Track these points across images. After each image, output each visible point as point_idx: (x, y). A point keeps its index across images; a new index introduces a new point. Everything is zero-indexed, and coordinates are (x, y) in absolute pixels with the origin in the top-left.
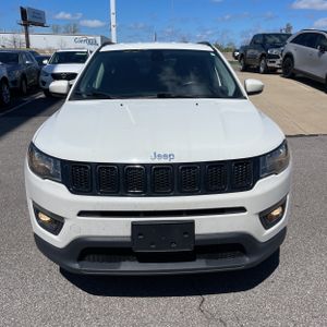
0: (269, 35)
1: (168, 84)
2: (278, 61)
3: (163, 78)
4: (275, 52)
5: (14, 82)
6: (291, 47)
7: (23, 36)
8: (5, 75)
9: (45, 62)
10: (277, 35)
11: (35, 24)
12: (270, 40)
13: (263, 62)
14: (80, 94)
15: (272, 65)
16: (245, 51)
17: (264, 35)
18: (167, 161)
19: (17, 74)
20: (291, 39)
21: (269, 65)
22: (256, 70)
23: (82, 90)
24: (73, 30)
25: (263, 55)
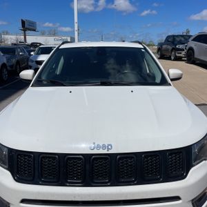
0: (177, 36)
1: (111, 71)
2: (183, 53)
3: (108, 67)
4: (181, 46)
5: (12, 66)
6: (192, 44)
7: (23, 37)
8: (5, 62)
9: (32, 53)
10: (182, 36)
11: (30, 30)
12: (178, 39)
13: (173, 53)
14: (41, 81)
15: (179, 55)
16: (162, 46)
17: (174, 36)
18: (105, 152)
19: (14, 61)
20: (192, 38)
21: (177, 55)
22: (169, 58)
23: (43, 78)
24: (53, 33)
25: (173, 49)
